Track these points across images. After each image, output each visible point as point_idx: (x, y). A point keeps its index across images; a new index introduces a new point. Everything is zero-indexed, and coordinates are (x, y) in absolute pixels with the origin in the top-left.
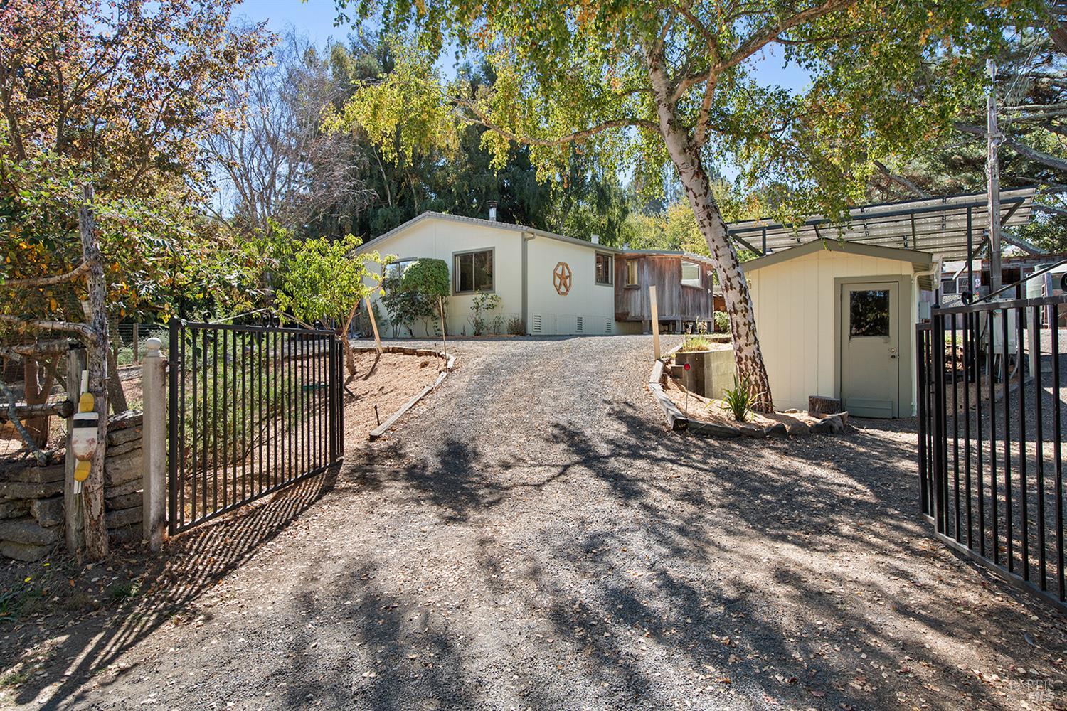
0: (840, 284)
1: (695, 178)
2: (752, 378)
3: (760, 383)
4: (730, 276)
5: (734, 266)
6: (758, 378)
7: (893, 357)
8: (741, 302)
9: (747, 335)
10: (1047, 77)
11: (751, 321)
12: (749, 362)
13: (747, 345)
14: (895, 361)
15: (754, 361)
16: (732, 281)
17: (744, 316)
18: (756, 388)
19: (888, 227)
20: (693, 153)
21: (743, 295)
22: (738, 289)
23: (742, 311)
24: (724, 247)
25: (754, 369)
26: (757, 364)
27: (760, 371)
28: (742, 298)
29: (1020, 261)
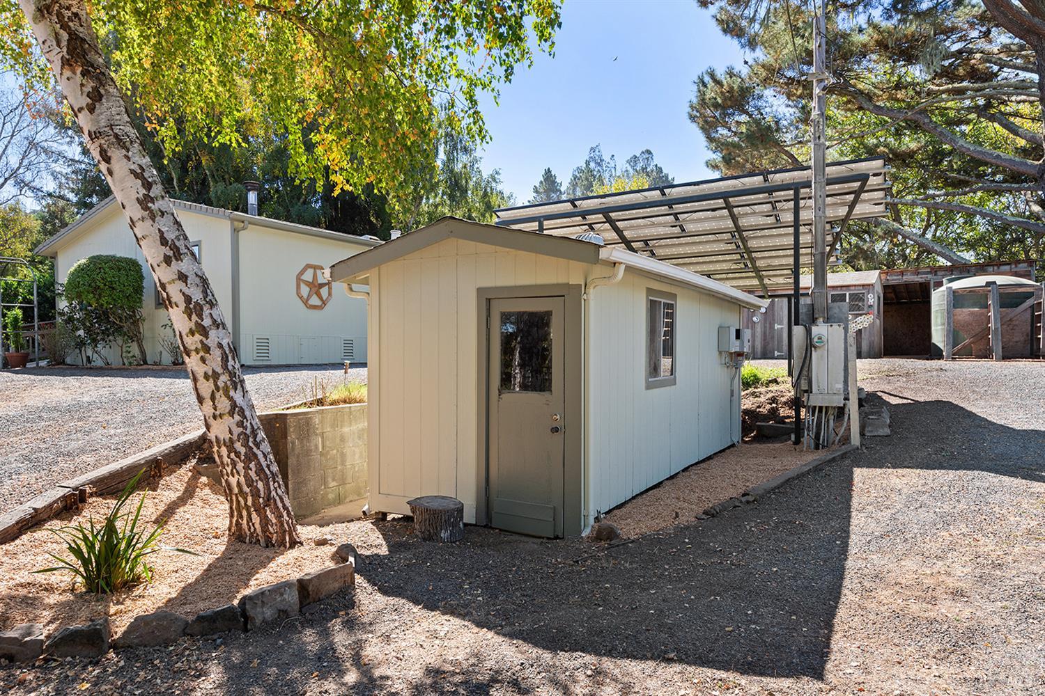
0: (487, 299)
1: (67, 73)
2: (233, 481)
3: (246, 489)
4: (164, 281)
5: (167, 260)
6: (242, 480)
7: (555, 430)
8: (192, 333)
9: (213, 398)
10: (982, 52)
11: (219, 370)
12: (224, 451)
13: (215, 417)
14: (558, 437)
15: (231, 448)
16: (169, 288)
17: (203, 360)
18: (240, 499)
19: (707, 219)
20: (55, 18)
21: (194, 317)
22: (183, 305)
23: (197, 351)
24: (143, 219)
25: (234, 464)
26: (238, 454)
27: (247, 468)
28: (192, 325)
29: (930, 273)
